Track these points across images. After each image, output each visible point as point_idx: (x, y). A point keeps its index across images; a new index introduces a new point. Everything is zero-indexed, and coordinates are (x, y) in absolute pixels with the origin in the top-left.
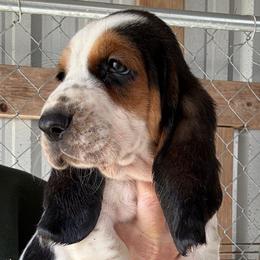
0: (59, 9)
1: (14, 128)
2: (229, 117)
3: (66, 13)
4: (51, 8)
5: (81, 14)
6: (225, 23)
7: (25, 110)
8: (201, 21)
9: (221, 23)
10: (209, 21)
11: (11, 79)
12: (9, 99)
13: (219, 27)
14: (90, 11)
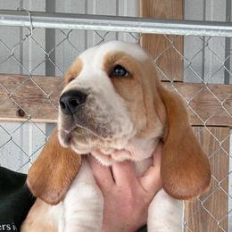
0: (66, 22)
1: (30, 131)
2: (226, 117)
3: (73, 26)
4: (59, 22)
5: (86, 26)
7: (40, 114)
8: (195, 29)
9: (214, 30)
11: (28, 87)
12: (26, 105)
13: (213, 34)
14: (94, 24)
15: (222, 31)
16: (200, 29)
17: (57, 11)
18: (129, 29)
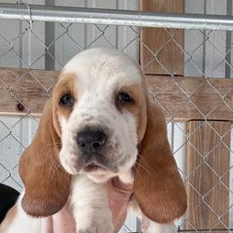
1: (30, 125)
2: (226, 112)
4: (58, 15)
5: (86, 20)
6: (219, 24)
7: (39, 109)
9: (215, 24)
10: (204, 23)
11: (28, 81)
12: (26, 99)
13: (214, 27)
14: (93, 17)
15: (223, 24)
16: (200, 23)
17: (56, 5)
18: (130, 22)
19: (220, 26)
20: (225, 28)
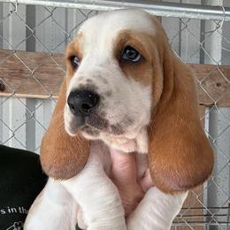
15: (201, 13)
16: (180, 11)
19: (198, 15)
20: (202, 17)
